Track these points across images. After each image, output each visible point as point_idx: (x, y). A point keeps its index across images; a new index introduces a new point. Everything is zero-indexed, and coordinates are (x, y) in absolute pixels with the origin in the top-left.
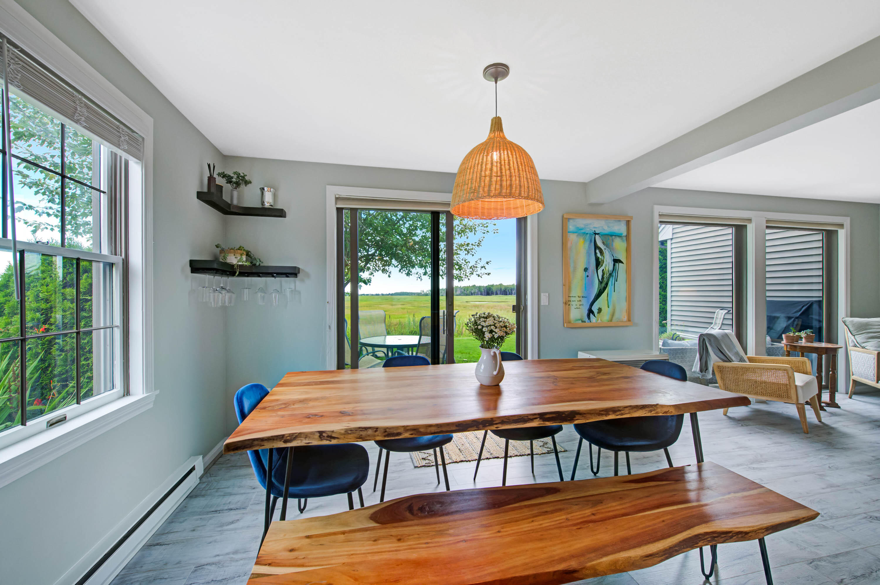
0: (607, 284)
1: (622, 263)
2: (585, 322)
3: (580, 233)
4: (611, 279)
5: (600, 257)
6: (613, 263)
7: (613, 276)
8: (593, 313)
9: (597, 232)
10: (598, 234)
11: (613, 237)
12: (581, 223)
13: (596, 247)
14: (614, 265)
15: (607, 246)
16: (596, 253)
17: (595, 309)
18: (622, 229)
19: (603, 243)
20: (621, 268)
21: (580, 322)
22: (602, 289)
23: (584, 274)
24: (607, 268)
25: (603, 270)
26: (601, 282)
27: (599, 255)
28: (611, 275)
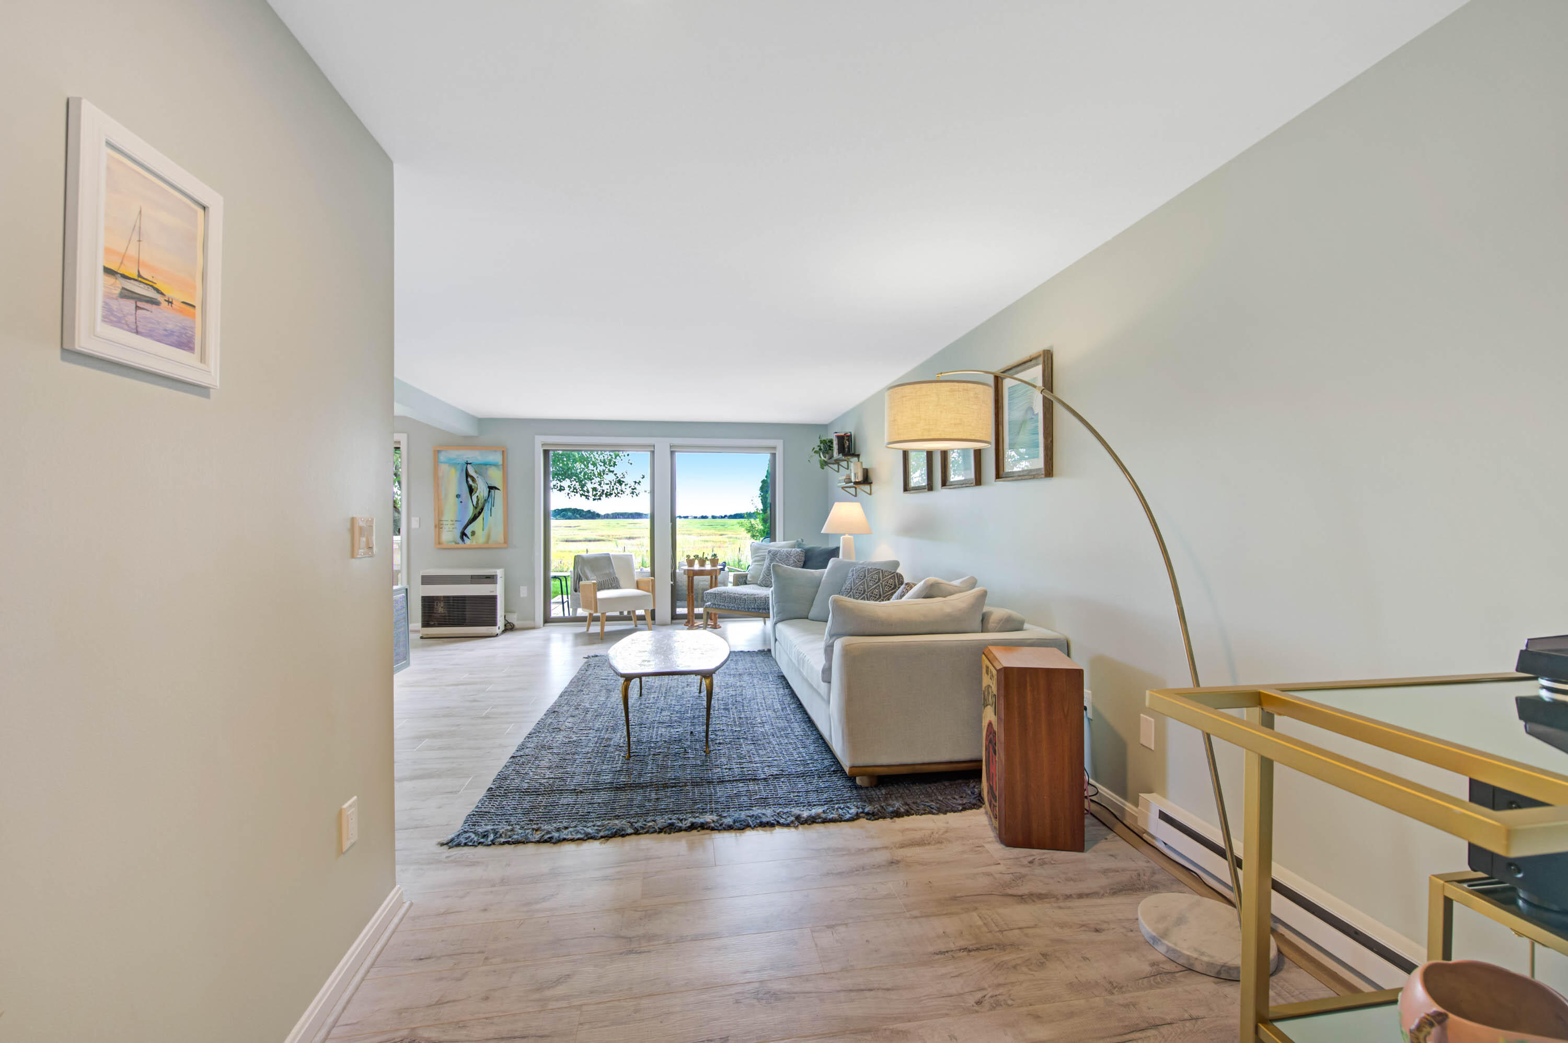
0: (482, 509)
1: (498, 489)
2: (458, 543)
3: (452, 464)
4: (486, 505)
5: (473, 484)
6: (488, 489)
7: (489, 502)
8: (466, 535)
9: (468, 462)
10: (470, 464)
11: (488, 466)
12: (454, 454)
13: (467, 475)
14: (489, 492)
15: (480, 475)
16: (467, 481)
17: (468, 531)
18: (497, 458)
19: (476, 472)
20: (498, 495)
21: (453, 543)
22: (477, 514)
23: (458, 500)
24: (482, 495)
25: (477, 496)
26: (475, 508)
27: (471, 482)
28: (486, 501)
